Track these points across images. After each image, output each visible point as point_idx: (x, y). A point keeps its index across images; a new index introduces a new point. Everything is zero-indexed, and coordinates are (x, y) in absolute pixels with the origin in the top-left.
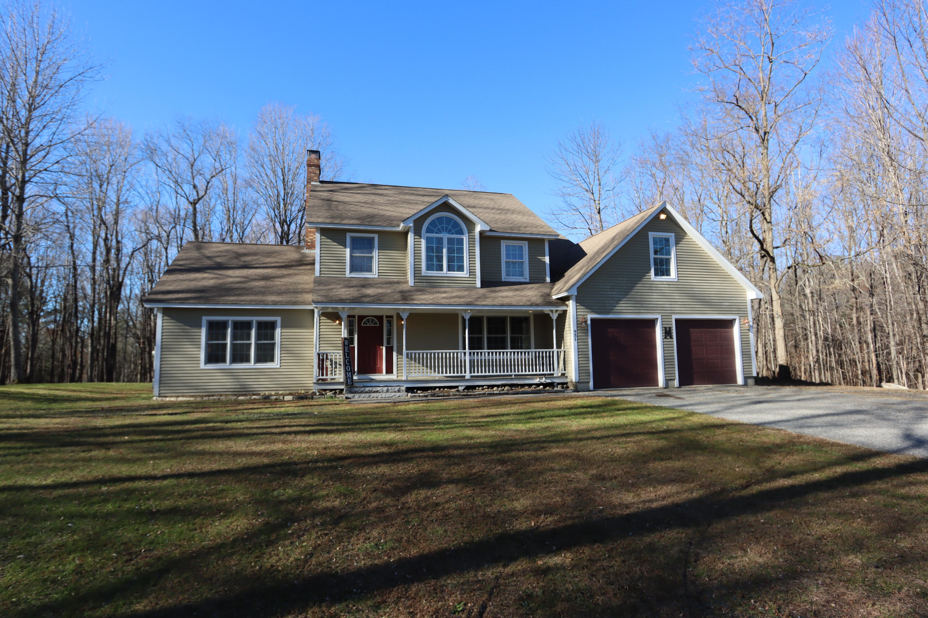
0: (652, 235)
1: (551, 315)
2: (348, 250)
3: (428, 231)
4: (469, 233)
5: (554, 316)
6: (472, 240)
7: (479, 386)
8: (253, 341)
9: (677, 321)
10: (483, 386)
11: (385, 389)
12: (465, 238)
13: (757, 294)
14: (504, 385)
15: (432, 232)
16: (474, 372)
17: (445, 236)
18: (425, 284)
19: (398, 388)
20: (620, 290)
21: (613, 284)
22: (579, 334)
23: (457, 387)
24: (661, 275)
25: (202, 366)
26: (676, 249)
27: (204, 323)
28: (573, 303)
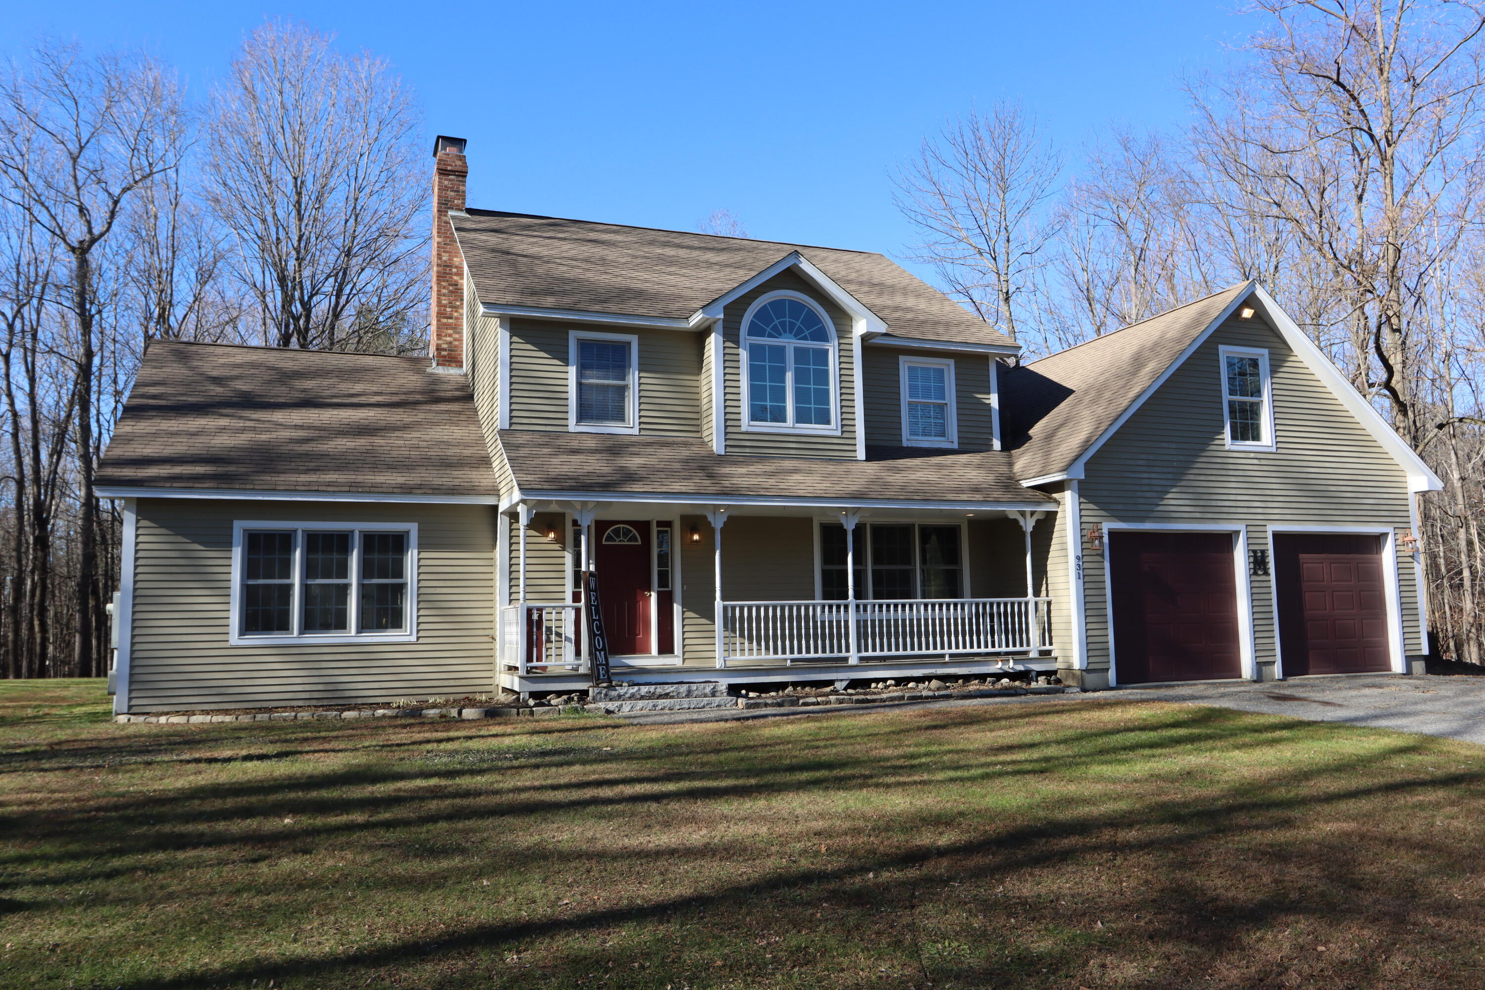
0: (1225, 351)
1: (1022, 523)
2: (572, 371)
3: (754, 330)
4: (839, 337)
5: (1029, 525)
6: (845, 353)
7: (877, 680)
8: (353, 578)
9: (1277, 536)
10: (884, 680)
11: (683, 688)
12: (832, 350)
13: (1430, 481)
14: (929, 678)
15: (761, 333)
16: (866, 650)
17: (790, 344)
18: (748, 450)
19: (711, 686)
20: (1165, 470)
21: (1151, 457)
22: (1086, 565)
23: (831, 683)
24: (1243, 439)
25: (235, 639)
26: (1272, 384)
27: (239, 536)
28: (1075, 497)
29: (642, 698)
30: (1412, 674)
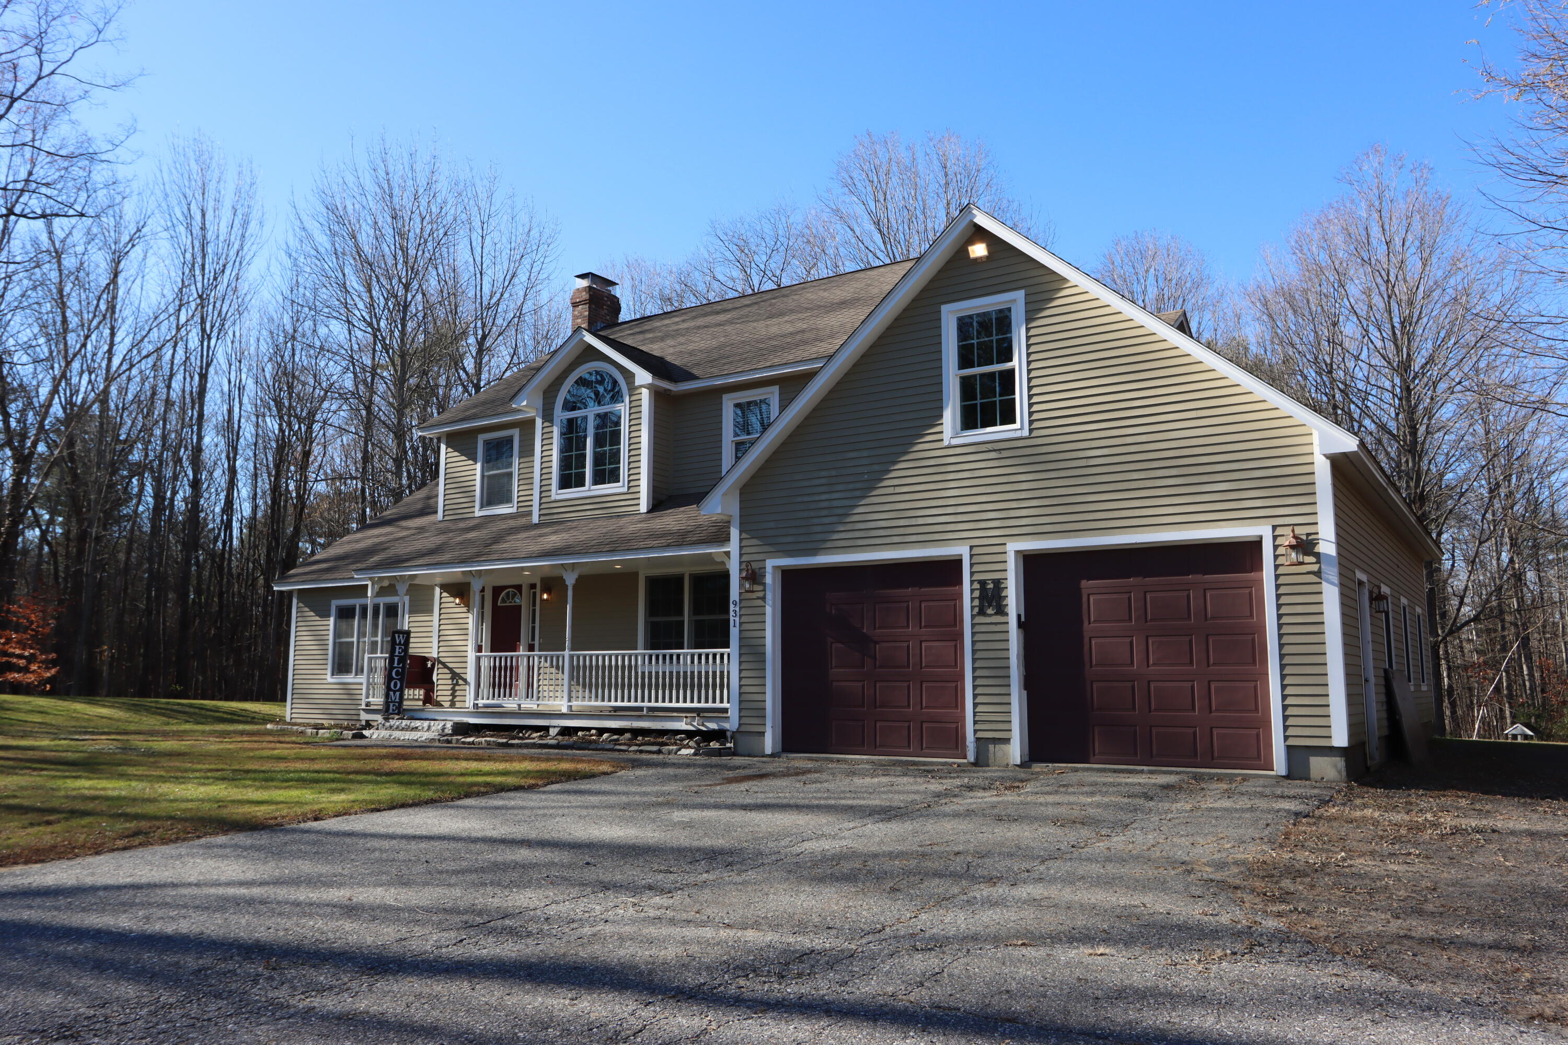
0: (950, 311)
2: (479, 466)
3: (568, 405)
4: (630, 396)
8: (380, 636)
9: (1024, 558)
10: (589, 729)
11: (426, 724)
12: (623, 408)
14: (624, 731)
15: (571, 408)
16: (577, 699)
17: (592, 412)
18: (555, 516)
19: (442, 723)
20: (851, 486)
21: (833, 473)
22: (744, 611)
23: (546, 729)
24: (984, 425)
25: (330, 679)
26: (1028, 338)
27: (333, 610)
28: (735, 533)
29: (403, 729)
30: (1308, 779)
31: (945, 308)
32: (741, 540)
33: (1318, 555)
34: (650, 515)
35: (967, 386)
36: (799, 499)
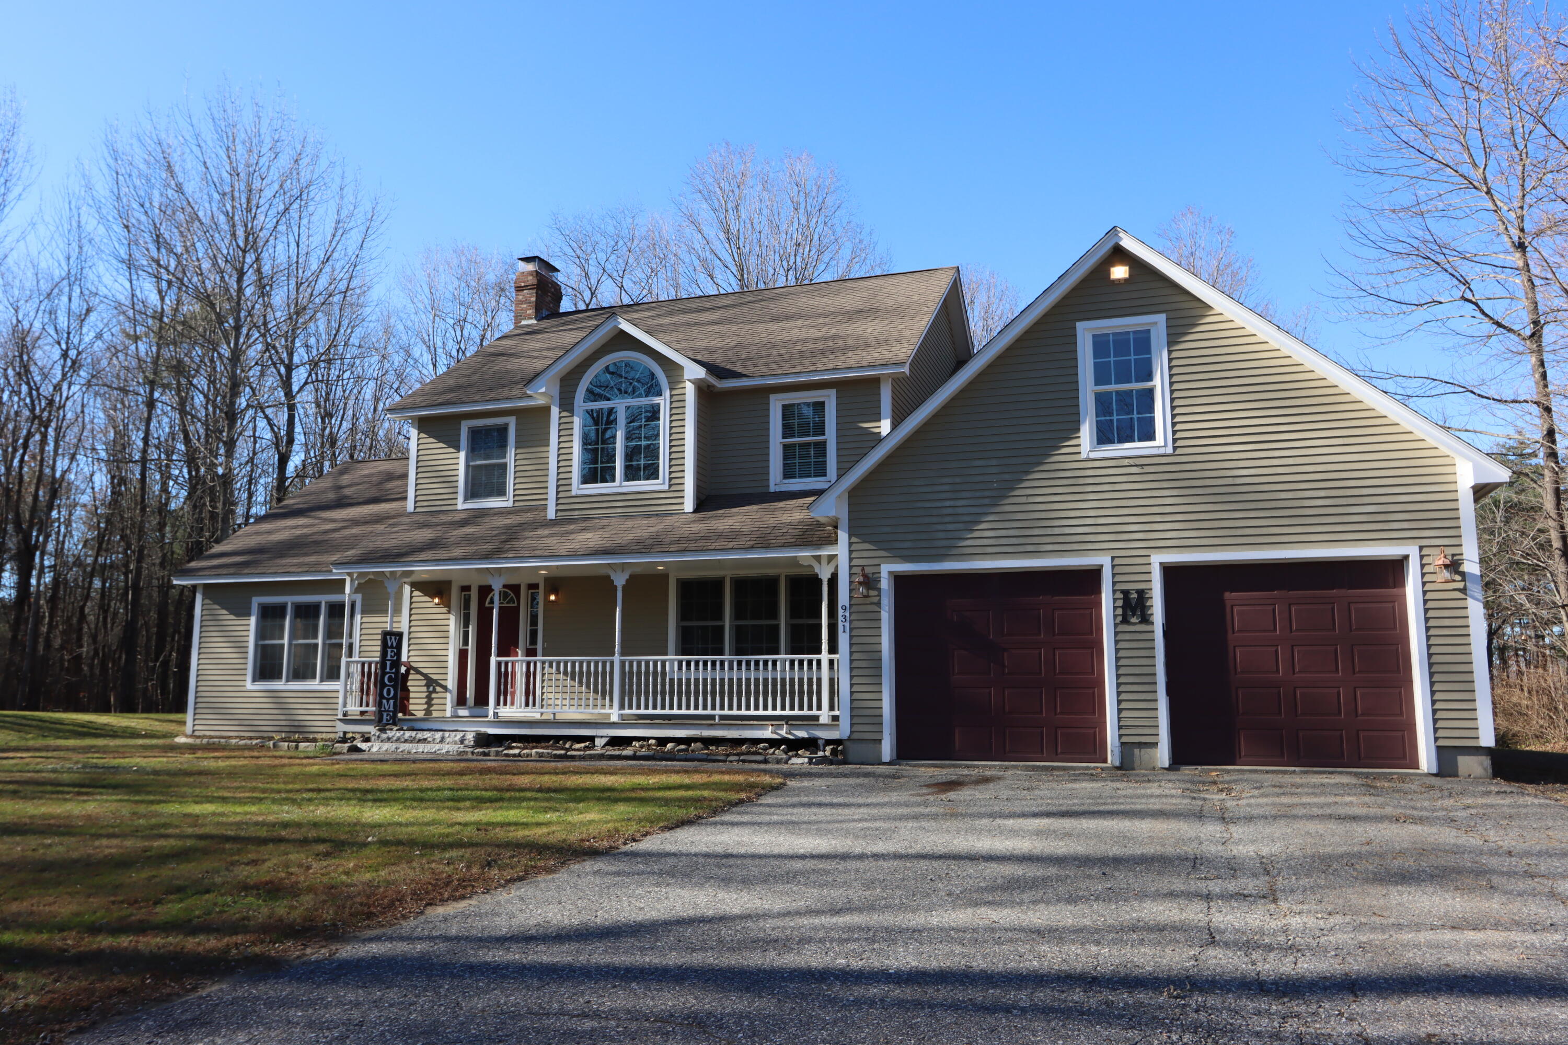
0: (1088, 328)
1: (817, 570)
2: (462, 455)
3: (592, 395)
4: (671, 389)
5: (824, 577)
6: (677, 405)
7: (638, 739)
9: (1169, 571)
11: (438, 735)
12: (663, 402)
14: (693, 740)
15: (596, 398)
16: (630, 708)
17: (623, 404)
18: (577, 513)
19: (461, 734)
20: (978, 494)
21: (958, 480)
22: (854, 617)
23: (592, 739)
24: (1121, 441)
25: (249, 685)
26: (1170, 360)
27: (255, 608)
28: (843, 536)
29: (406, 741)
30: (1456, 775)
31: (1080, 326)
32: (850, 544)
33: (1463, 574)
34: (698, 515)
35: (1103, 402)
36: (919, 505)
